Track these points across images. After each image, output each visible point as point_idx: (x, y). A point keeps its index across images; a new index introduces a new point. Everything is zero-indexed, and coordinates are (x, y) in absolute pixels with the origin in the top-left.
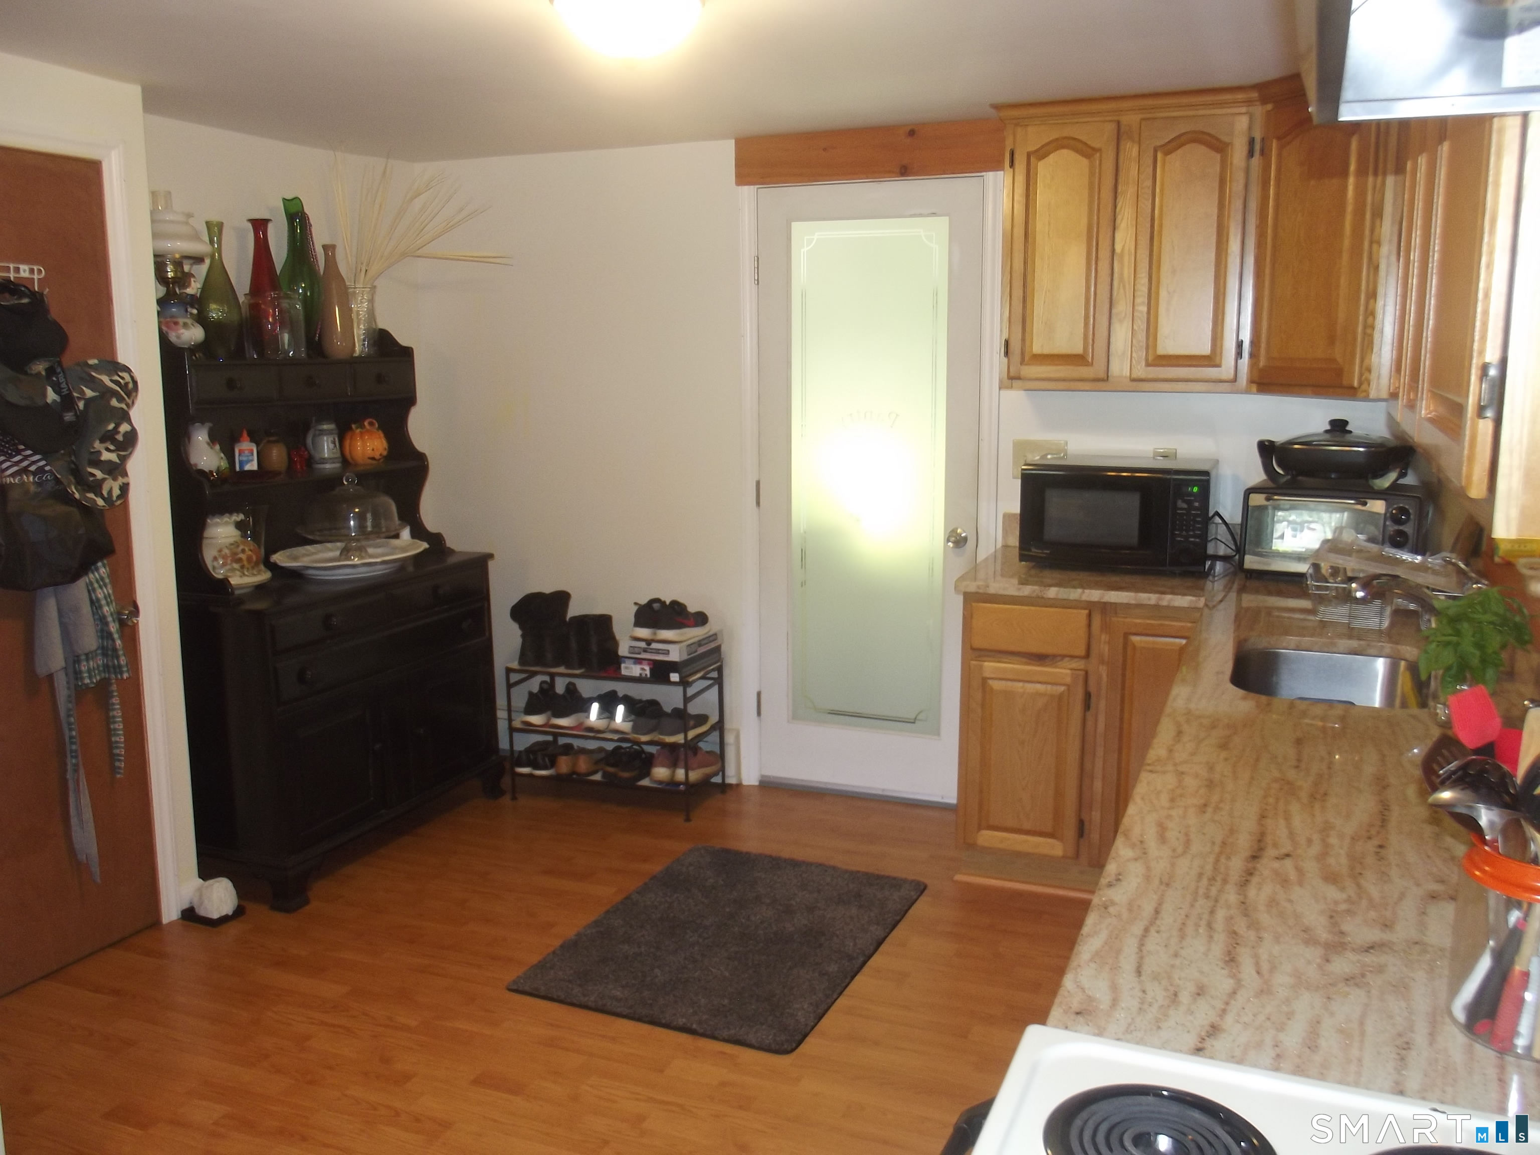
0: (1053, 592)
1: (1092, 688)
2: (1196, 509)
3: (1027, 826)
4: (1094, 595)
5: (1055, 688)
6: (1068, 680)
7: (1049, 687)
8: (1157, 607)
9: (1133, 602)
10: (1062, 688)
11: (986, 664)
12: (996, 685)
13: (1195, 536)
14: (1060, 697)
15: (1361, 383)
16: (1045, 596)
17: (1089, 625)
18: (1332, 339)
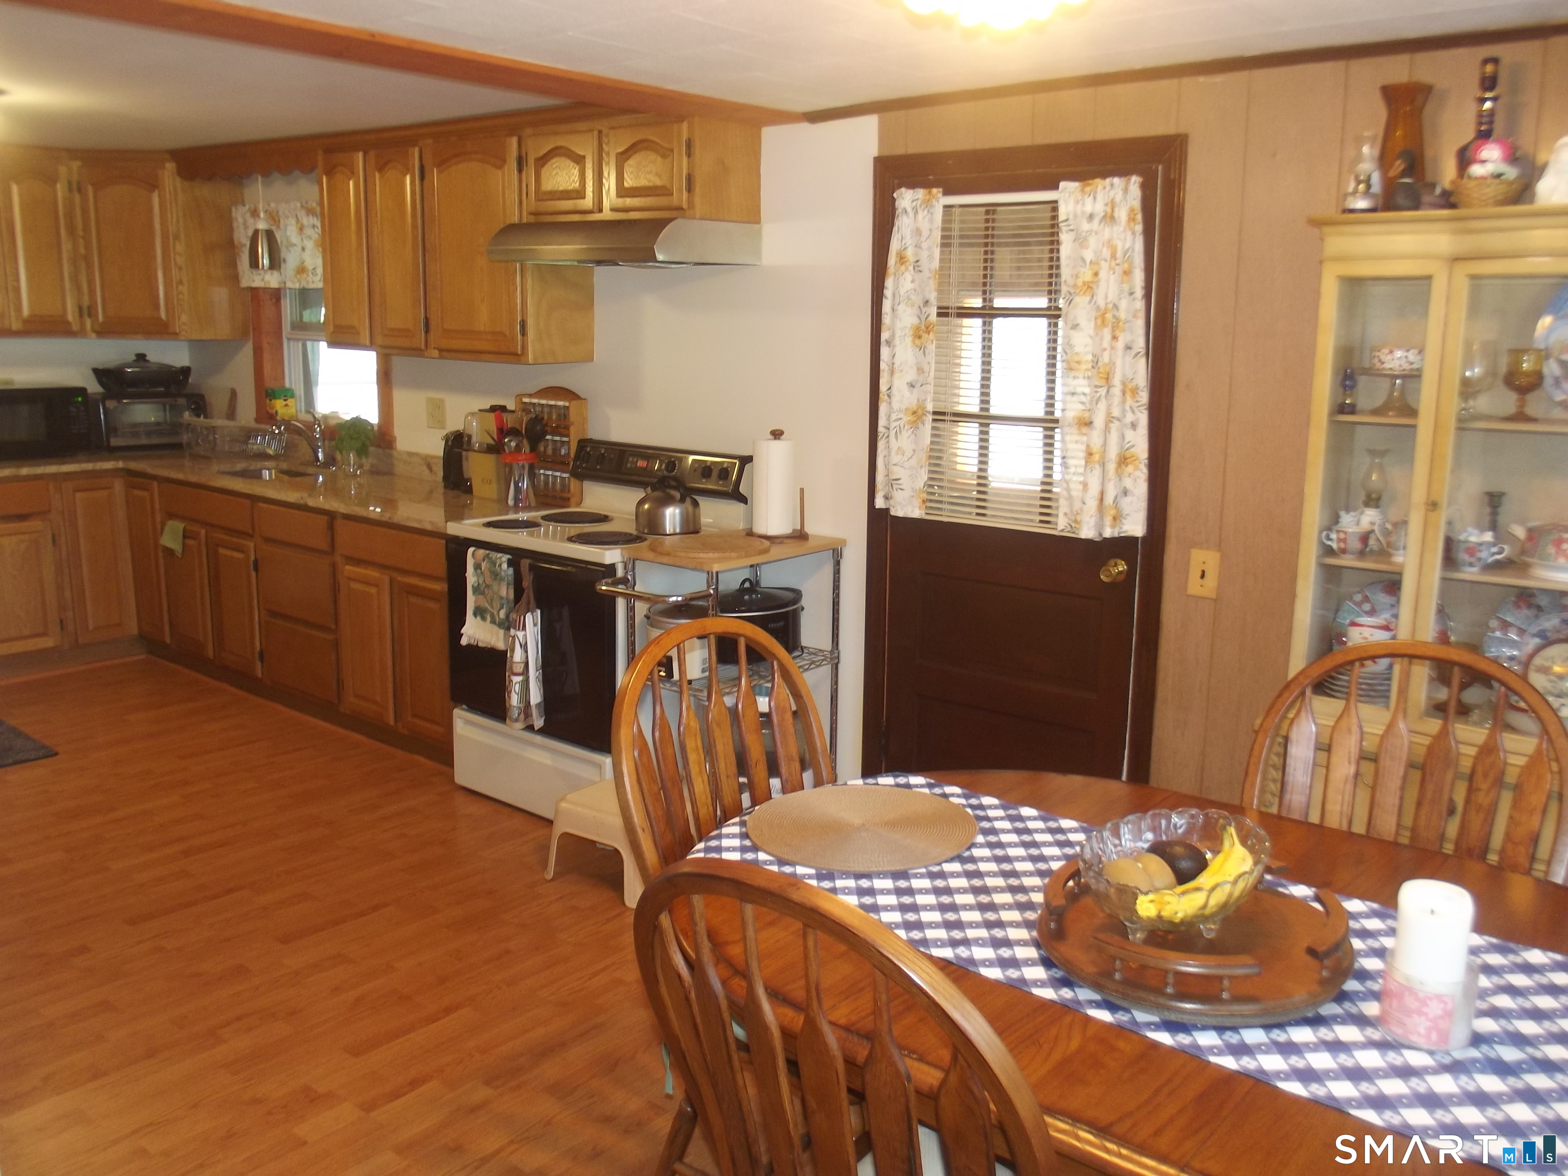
0: (25, 471)
1: (56, 531)
2: (82, 411)
3: (26, 632)
5: (30, 535)
6: (39, 528)
7: (26, 535)
9: (78, 470)
10: (34, 534)
13: (85, 428)
14: (35, 538)
15: (180, 332)
16: (20, 475)
17: (48, 489)
18: (157, 306)
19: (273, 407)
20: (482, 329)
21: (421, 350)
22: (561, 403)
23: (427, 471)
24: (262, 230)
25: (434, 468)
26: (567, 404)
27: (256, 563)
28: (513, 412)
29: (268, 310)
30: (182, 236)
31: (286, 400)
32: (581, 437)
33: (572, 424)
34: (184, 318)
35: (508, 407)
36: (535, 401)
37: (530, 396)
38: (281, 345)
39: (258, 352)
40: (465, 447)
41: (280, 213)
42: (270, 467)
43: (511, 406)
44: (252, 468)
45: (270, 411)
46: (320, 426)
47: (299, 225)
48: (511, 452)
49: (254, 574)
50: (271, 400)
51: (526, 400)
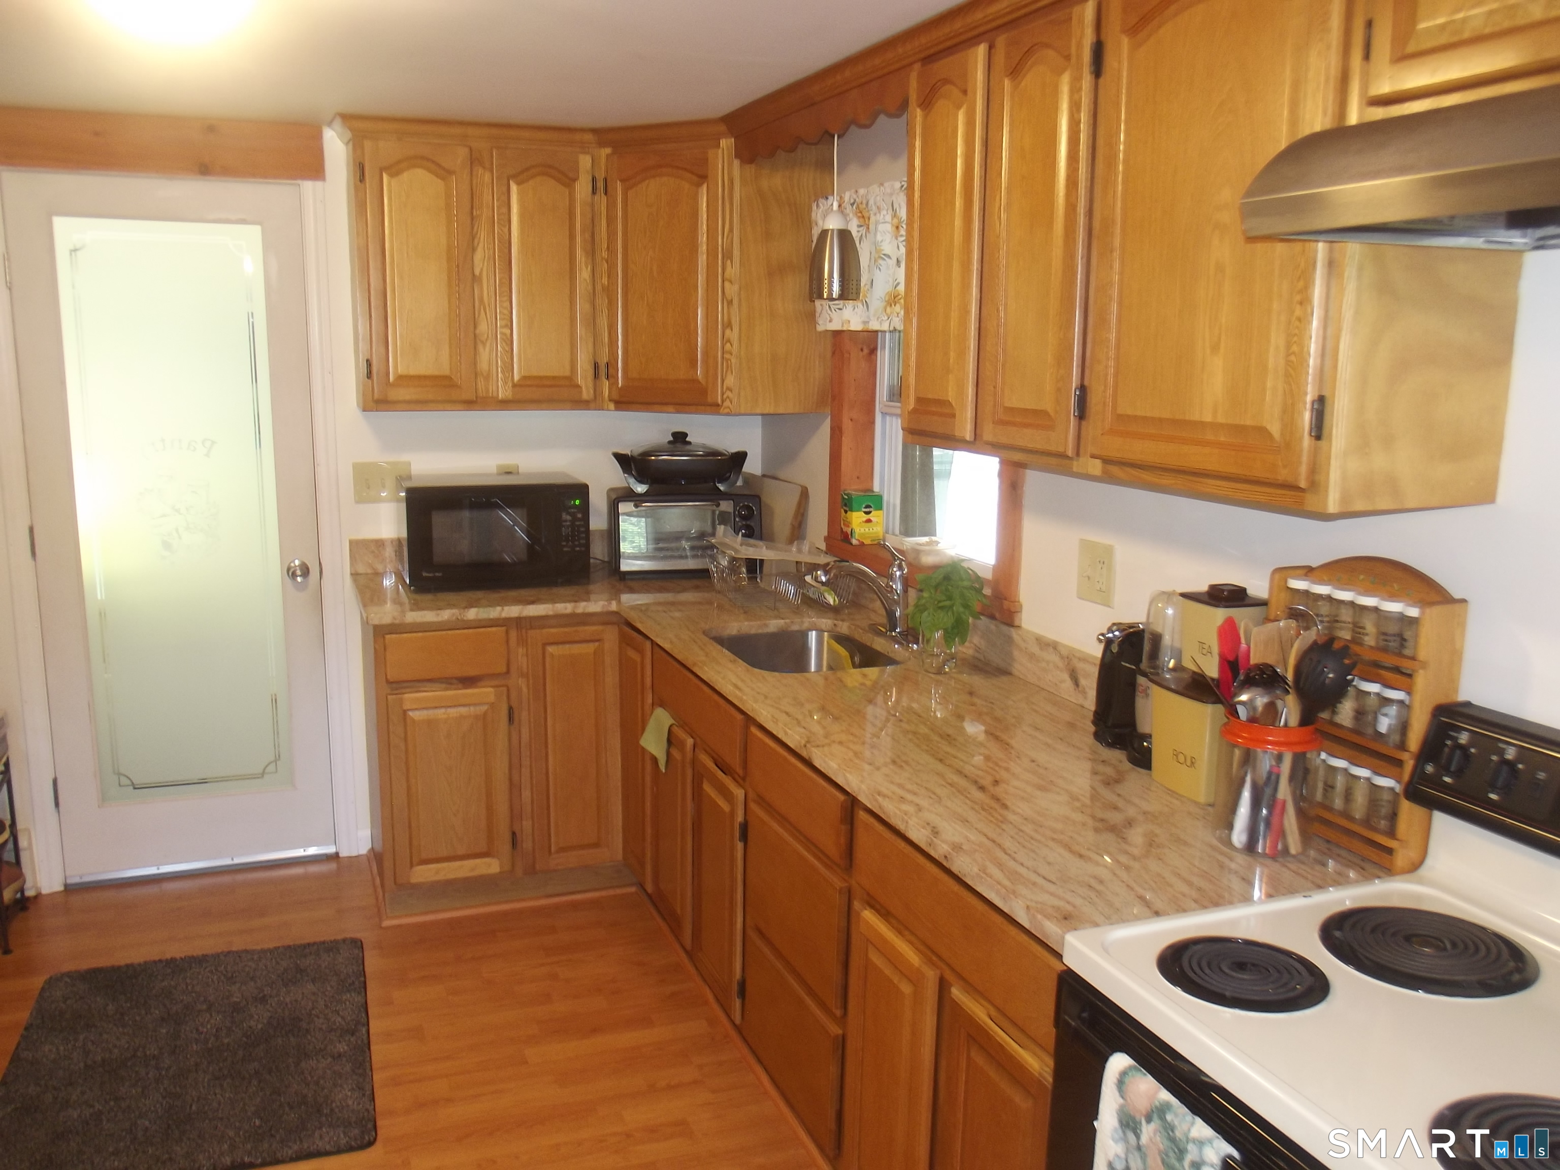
0: (472, 614)
1: (515, 705)
2: (579, 520)
3: (461, 851)
4: (513, 611)
5: (478, 708)
6: (492, 698)
7: (472, 708)
8: (573, 615)
9: (551, 613)
10: (485, 708)
11: (406, 696)
12: (415, 715)
13: (580, 545)
14: (485, 714)
15: (723, 401)
16: (465, 618)
17: (507, 641)
18: (693, 363)
19: (848, 524)
20: (1208, 418)
21: (1063, 456)
22: (1393, 607)
23: (1068, 684)
24: (833, 230)
25: (1083, 682)
26: (1413, 612)
27: (745, 829)
28: (1263, 603)
29: (856, 367)
30: (736, 253)
31: (868, 513)
32: (1443, 700)
33: (1424, 665)
34: (730, 380)
35: (1251, 592)
36: (1322, 590)
37: (1308, 572)
38: (873, 423)
39: (836, 433)
40: (1144, 665)
41: (871, 202)
42: (823, 627)
43: (1258, 587)
44: (795, 628)
45: (845, 529)
46: (900, 568)
47: (895, 221)
48: (1252, 720)
49: (740, 846)
50: (846, 512)
51: (1299, 584)
